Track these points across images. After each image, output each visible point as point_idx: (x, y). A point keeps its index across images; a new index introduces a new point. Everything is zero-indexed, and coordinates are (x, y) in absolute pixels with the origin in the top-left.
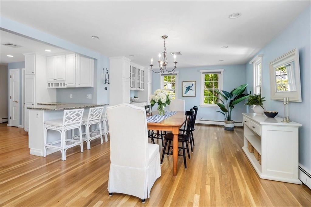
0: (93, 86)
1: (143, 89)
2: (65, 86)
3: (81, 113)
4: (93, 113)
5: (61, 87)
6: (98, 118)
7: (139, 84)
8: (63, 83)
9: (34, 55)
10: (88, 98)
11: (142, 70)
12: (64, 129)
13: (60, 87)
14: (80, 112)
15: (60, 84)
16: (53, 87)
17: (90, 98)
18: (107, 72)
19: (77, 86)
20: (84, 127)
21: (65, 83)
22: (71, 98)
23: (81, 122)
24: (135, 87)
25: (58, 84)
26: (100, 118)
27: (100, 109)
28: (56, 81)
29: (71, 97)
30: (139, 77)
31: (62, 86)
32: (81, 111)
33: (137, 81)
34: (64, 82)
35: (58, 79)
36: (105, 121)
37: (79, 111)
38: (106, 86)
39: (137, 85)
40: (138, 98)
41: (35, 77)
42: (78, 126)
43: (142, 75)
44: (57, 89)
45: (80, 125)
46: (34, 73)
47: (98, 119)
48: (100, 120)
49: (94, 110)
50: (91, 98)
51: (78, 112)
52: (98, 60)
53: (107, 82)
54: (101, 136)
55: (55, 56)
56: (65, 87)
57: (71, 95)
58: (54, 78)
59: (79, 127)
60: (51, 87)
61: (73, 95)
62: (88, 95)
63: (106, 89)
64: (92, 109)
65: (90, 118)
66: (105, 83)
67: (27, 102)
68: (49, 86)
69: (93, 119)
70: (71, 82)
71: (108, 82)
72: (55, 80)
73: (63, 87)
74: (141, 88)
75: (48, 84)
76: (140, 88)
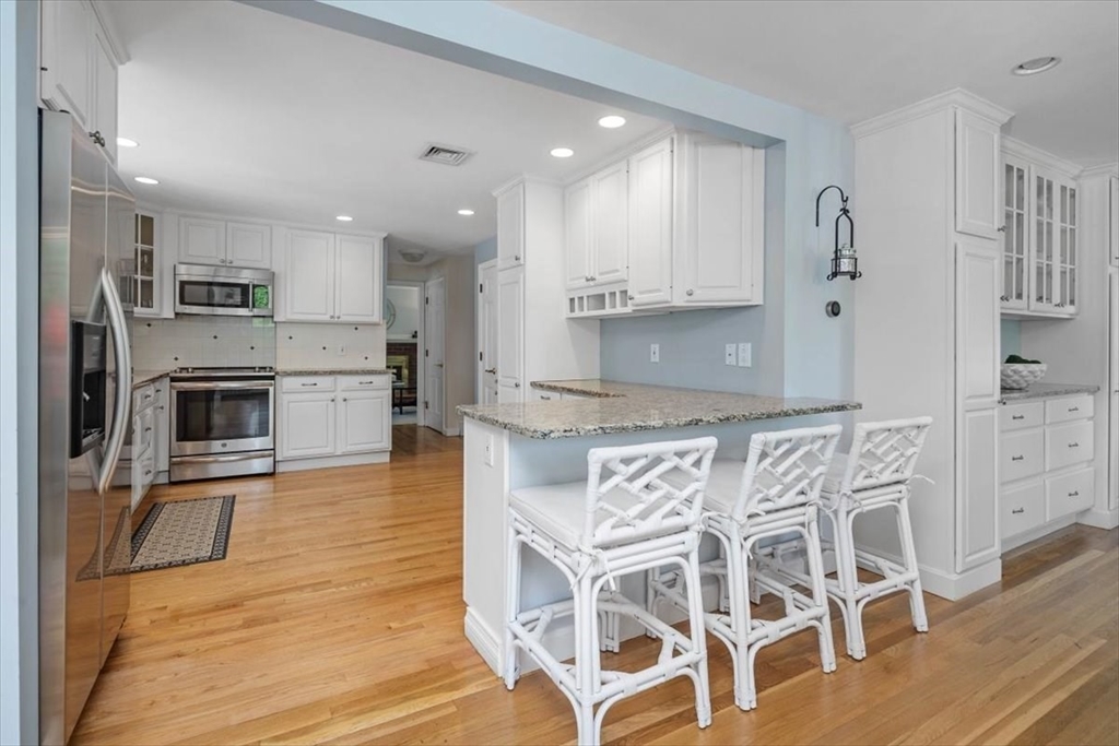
0: (758, 300)
1: (1069, 310)
2: (626, 306)
3: (697, 463)
4: (774, 465)
5: (613, 311)
6: (802, 499)
7: (1044, 274)
8: (622, 292)
9: (521, 186)
10: (730, 361)
11: (1063, 188)
12: (592, 572)
13: (608, 311)
14: (690, 459)
15: (607, 296)
16: (586, 313)
17: (741, 364)
18: (845, 211)
19: (679, 301)
20: (712, 549)
21: (626, 292)
22: (653, 360)
23: (697, 527)
24: (1019, 296)
25: (599, 300)
26: (814, 495)
27: (814, 439)
28: (596, 286)
29: (655, 358)
30: (1044, 231)
31: (614, 307)
32: (695, 456)
33: (1031, 260)
34: (623, 289)
35: (601, 274)
36: (842, 515)
37: (681, 454)
38: (837, 290)
39: (1030, 285)
40: (1043, 367)
41: (522, 276)
42: (681, 548)
43: (1063, 220)
44: (603, 321)
45: (691, 540)
46: (522, 261)
47: (803, 505)
48: (812, 511)
49: (778, 445)
50: (749, 365)
51: (676, 461)
52: (788, 145)
53: (846, 265)
54: (819, 619)
55: (591, 178)
56: (629, 309)
57: (655, 347)
58: (587, 275)
59: (686, 556)
60: (577, 314)
61: (660, 350)
62: (730, 348)
63: (834, 309)
64: (766, 444)
65: (750, 498)
66: (835, 274)
67: (503, 376)
68: (572, 310)
69: (769, 506)
70: (652, 288)
71: (851, 269)
72: (592, 283)
73: (620, 310)
74: (1056, 298)
75: (568, 301)
76: (1049, 299)
